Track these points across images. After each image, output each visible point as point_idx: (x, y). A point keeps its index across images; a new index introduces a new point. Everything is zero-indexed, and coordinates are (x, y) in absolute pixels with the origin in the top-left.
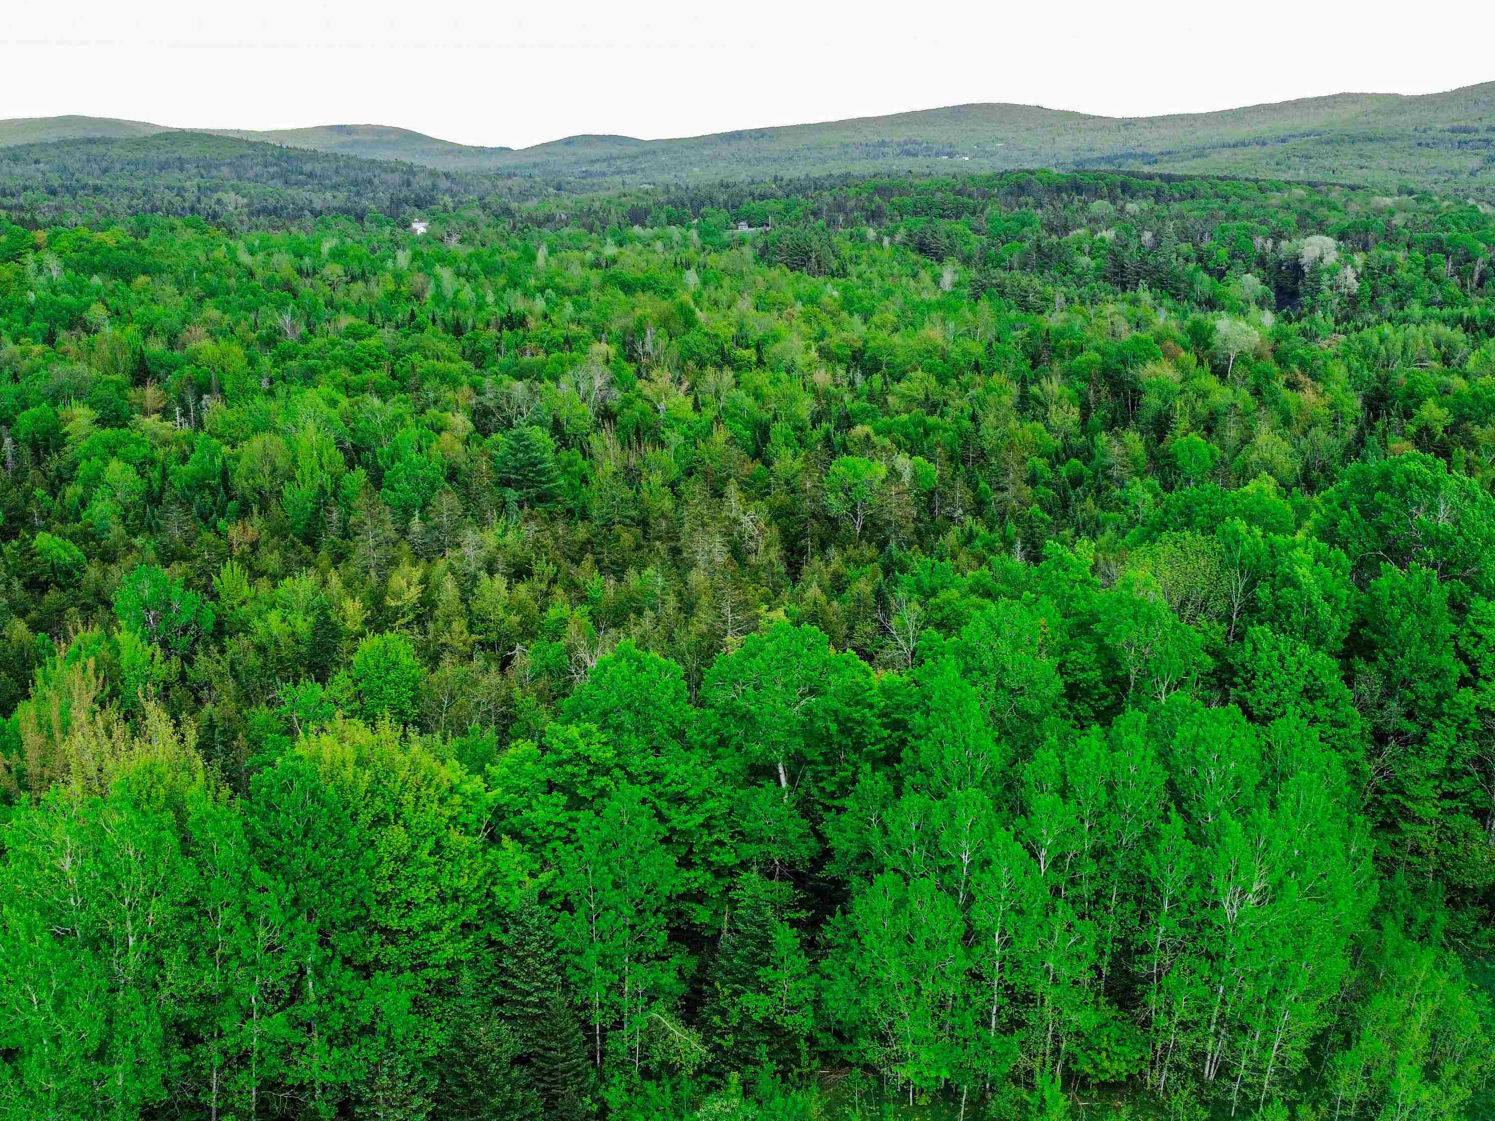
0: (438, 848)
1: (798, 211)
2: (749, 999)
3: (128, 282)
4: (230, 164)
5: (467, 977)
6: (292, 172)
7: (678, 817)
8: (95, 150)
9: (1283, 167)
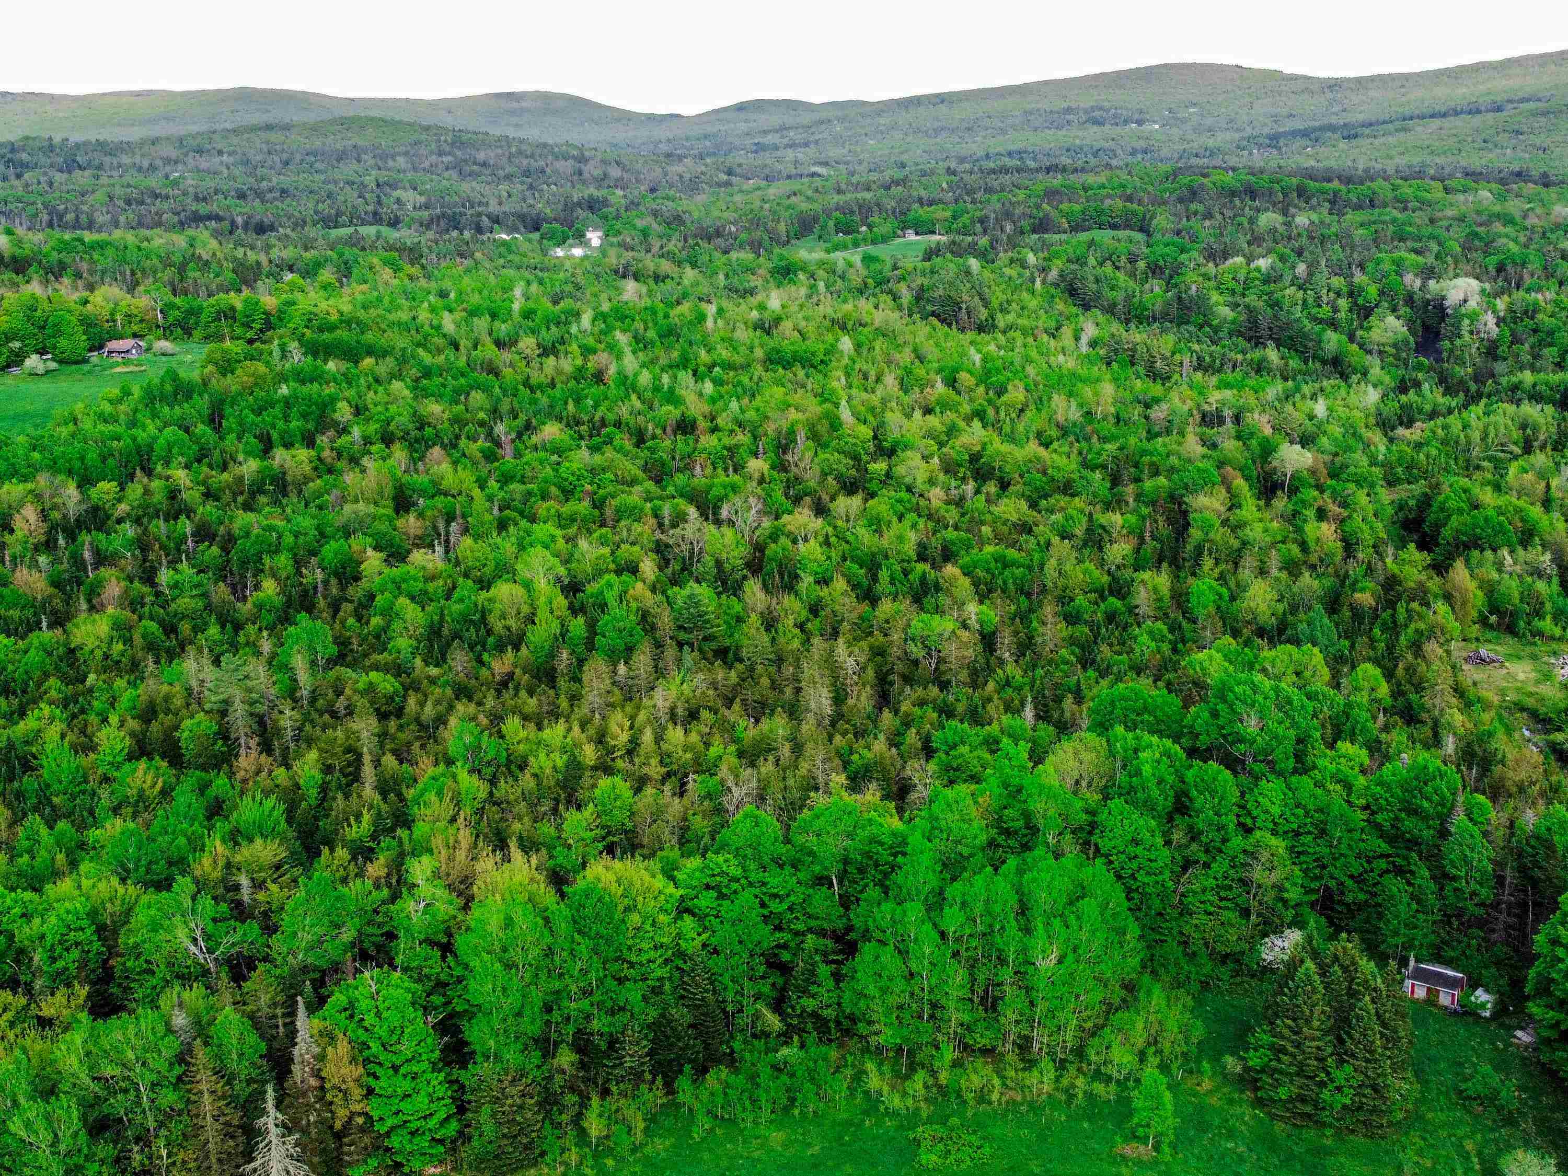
0: (654, 924)
1: (965, 219)
2: (804, 1001)
3: (356, 363)
4: (406, 153)
5: (667, 987)
6: (465, 161)
7: (776, 906)
8: (274, 136)
9: (1490, 145)
